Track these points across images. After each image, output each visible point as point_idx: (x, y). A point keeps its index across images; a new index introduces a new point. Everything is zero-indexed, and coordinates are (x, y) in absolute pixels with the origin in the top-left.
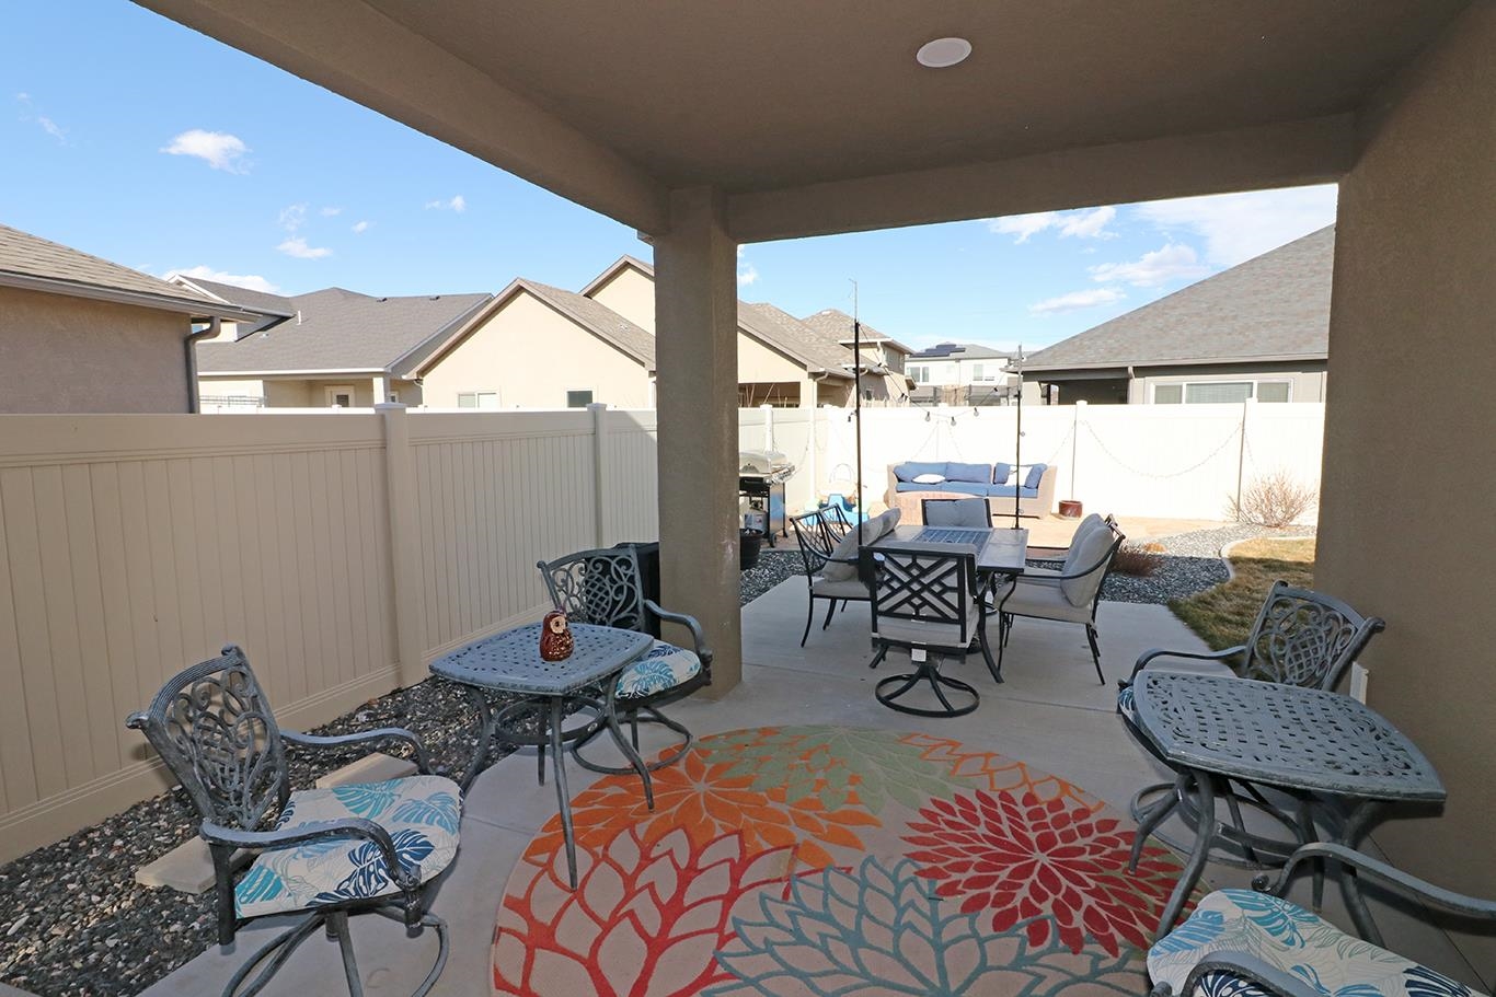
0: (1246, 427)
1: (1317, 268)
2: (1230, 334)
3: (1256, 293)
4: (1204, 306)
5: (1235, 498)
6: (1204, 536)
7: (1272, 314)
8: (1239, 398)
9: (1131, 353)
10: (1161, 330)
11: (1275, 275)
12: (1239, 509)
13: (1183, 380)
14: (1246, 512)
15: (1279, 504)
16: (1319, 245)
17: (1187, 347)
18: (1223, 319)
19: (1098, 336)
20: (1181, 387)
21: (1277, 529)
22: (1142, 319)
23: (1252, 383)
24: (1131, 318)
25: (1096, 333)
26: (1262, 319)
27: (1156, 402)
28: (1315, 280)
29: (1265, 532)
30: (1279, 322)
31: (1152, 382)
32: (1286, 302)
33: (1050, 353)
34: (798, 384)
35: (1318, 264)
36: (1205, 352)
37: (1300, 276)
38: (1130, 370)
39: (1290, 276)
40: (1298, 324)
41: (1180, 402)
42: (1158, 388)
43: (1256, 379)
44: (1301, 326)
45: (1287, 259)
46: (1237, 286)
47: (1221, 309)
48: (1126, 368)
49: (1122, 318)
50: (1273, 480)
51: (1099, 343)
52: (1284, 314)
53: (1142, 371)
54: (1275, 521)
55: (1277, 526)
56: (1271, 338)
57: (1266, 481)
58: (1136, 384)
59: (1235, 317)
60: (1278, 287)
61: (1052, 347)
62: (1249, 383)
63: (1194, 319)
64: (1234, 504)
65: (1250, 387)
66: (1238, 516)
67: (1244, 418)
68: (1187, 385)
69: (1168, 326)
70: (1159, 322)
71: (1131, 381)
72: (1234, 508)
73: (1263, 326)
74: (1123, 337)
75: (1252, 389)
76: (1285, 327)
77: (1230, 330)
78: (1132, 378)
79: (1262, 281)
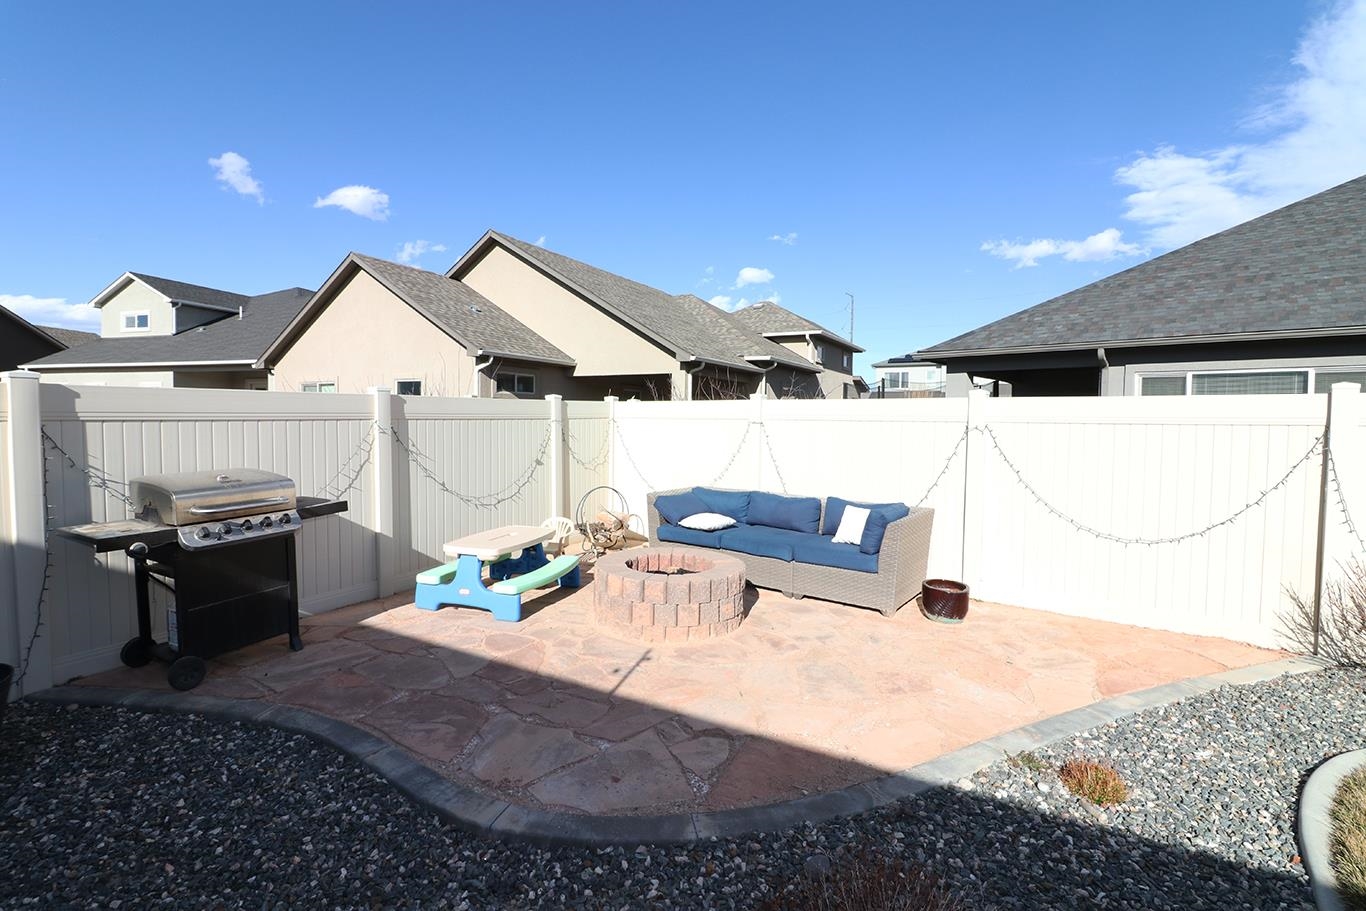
2: (1262, 299)
3: (1300, 244)
4: (1219, 264)
5: (1307, 596)
7: (1333, 269)
9: (1103, 330)
10: (1151, 297)
11: (1327, 221)
12: (1317, 628)
13: (1190, 369)
14: (1336, 634)
17: (1195, 320)
18: (1250, 280)
19: (1058, 309)
20: (1185, 377)
22: (1124, 286)
23: (1305, 374)
24: (1106, 286)
25: (1054, 306)
26: (1315, 277)
27: (1144, 394)
30: (1346, 279)
31: (1136, 373)
32: (1354, 252)
33: (984, 334)
34: (668, 377)
36: (1221, 326)
38: (1101, 353)
39: (1354, 220)
42: (1146, 380)
43: (1313, 365)
45: (1347, 201)
46: (1269, 237)
47: (1247, 268)
48: (1096, 352)
49: (1095, 286)
51: (1056, 318)
52: (1353, 268)
53: (1118, 354)
56: (1336, 301)
58: (1111, 375)
59: (1269, 277)
60: (1337, 233)
61: (989, 326)
62: (1300, 373)
63: (1203, 282)
64: (1307, 614)
65: (1302, 378)
66: (1316, 645)
67: (1328, 427)
68: (1194, 376)
69: (1162, 292)
70: (1150, 288)
71: (1104, 371)
72: (1306, 624)
73: (1320, 286)
74: (1093, 309)
75: (1306, 382)
76: (1357, 286)
77: (1263, 294)
78: (1104, 366)
79: (1307, 229)
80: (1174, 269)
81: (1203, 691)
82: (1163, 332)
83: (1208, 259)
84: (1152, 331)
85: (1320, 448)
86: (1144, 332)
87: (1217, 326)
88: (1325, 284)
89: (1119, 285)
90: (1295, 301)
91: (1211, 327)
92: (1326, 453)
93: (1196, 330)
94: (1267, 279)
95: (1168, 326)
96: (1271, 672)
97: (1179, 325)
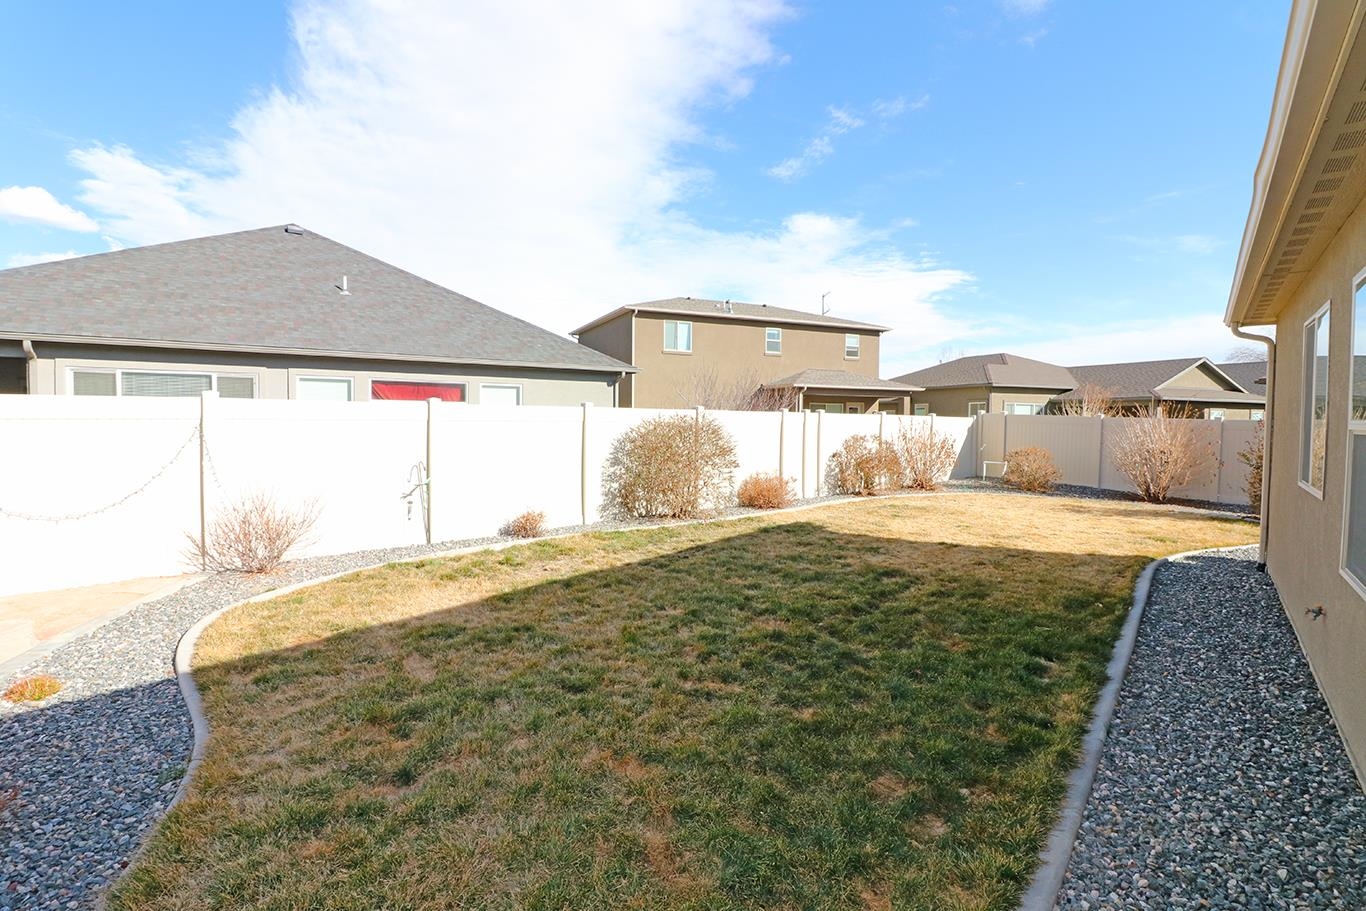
0: (204, 433)
1: (272, 262)
2: (177, 314)
3: (208, 274)
4: (143, 276)
5: (197, 537)
6: (147, 618)
7: (228, 299)
8: (195, 392)
9: (29, 321)
10: (80, 295)
11: (228, 259)
12: (204, 553)
13: (118, 367)
14: (216, 555)
15: (259, 538)
16: (271, 240)
17: (121, 323)
18: (168, 296)
20: (114, 375)
21: (261, 576)
22: (50, 277)
23: (210, 377)
26: (217, 302)
27: (77, 392)
28: (272, 273)
29: (245, 584)
30: (237, 308)
31: (67, 368)
32: (242, 289)
35: (273, 258)
36: (144, 332)
37: (256, 266)
38: (27, 345)
39: (245, 264)
40: (258, 314)
41: (115, 394)
42: (77, 375)
43: (215, 371)
44: (260, 317)
46: (184, 262)
47: (166, 284)
48: (19, 343)
50: (249, 506)
52: (241, 301)
53: (46, 348)
54: (255, 564)
55: (261, 570)
56: (229, 325)
57: (239, 507)
58: (40, 369)
59: (184, 296)
60: (232, 272)
62: (206, 376)
63: (128, 290)
64: (197, 546)
65: (208, 380)
66: (204, 564)
67: (201, 420)
68: (123, 373)
69: (90, 292)
70: (78, 286)
71: (31, 362)
72: (197, 552)
73: (220, 311)
74: (16, 297)
75: (210, 383)
76: (244, 315)
77: (178, 310)
78: (32, 358)
79: (214, 262)
80: (102, 272)
81: (123, 612)
82: (91, 331)
83: (134, 269)
84: (81, 329)
85: (198, 434)
86: (72, 329)
87: (141, 332)
88: (223, 310)
89: (46, 276)
90: (201, 319)
91: (136, 332)
92: (201, 437)
93: (122, 334)
94: (182, 298)
95: (95, 326)
96: (173, 589)
97: (106, 326)
